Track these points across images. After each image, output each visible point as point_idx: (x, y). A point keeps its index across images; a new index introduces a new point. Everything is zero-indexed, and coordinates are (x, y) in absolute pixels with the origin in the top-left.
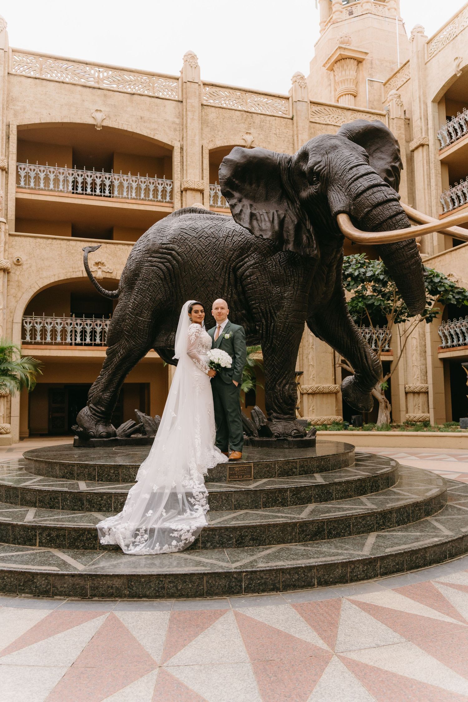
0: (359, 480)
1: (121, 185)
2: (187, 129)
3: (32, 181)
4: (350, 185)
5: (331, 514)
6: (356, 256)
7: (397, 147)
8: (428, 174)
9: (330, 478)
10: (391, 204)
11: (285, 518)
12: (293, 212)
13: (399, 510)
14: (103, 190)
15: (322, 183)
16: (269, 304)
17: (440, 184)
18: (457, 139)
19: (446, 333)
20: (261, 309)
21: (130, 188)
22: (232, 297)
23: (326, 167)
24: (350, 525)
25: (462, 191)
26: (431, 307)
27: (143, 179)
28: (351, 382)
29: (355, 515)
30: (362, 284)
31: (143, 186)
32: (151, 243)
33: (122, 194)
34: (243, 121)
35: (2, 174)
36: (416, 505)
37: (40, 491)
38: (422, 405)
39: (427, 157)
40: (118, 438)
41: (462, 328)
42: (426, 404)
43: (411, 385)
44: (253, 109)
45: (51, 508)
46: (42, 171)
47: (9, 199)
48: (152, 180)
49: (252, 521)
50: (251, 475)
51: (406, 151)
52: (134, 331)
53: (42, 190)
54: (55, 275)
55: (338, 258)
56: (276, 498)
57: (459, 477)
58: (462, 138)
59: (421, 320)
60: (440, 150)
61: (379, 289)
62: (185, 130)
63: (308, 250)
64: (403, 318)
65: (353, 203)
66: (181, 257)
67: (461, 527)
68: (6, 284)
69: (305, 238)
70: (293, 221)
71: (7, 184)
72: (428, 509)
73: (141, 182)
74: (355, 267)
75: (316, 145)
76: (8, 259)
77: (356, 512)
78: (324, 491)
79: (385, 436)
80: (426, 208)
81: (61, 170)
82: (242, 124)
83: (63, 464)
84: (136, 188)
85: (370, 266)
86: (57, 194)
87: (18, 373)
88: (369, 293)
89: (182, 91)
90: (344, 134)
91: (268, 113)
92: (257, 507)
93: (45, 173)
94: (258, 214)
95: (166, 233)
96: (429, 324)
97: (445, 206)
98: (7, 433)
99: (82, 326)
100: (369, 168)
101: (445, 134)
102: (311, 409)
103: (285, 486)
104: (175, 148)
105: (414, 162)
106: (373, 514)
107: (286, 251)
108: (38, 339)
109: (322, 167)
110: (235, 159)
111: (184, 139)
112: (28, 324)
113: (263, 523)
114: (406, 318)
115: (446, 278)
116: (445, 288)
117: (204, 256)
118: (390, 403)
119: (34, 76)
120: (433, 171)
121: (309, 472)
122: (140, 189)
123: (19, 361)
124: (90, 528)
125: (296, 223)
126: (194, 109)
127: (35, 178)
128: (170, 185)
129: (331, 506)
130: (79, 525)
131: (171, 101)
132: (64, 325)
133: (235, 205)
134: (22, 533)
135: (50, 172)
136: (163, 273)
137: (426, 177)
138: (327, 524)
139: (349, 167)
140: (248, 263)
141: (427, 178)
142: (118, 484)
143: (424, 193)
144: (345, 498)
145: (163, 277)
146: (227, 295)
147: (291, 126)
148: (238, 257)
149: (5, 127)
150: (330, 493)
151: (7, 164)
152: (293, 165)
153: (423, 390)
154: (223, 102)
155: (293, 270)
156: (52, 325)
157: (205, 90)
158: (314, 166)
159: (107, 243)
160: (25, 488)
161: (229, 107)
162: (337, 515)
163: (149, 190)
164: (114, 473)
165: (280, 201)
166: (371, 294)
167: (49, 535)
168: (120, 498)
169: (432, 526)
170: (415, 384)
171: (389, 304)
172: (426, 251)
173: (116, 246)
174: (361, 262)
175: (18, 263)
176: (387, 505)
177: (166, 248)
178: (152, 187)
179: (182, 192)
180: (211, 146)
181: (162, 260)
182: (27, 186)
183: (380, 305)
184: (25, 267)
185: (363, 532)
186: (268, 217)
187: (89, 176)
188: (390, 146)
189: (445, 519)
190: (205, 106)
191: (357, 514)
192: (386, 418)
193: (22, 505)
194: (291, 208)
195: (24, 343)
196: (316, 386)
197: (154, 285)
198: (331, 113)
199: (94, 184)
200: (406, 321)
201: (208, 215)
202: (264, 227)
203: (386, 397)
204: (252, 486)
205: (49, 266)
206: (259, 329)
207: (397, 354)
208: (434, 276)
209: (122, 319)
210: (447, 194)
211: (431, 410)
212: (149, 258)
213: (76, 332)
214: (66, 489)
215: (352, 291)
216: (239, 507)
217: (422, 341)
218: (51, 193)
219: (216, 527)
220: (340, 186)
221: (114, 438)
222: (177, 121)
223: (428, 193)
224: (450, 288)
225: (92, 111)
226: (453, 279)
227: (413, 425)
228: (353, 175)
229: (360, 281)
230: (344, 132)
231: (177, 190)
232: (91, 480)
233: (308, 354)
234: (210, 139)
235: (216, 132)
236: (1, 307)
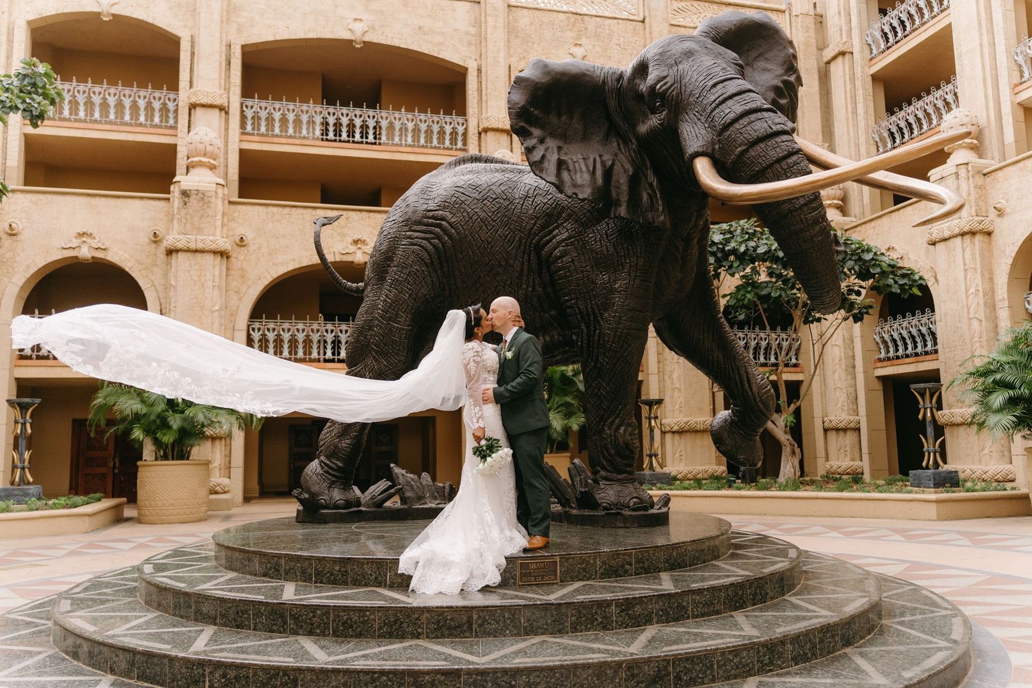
0: (732, 584)
1: (391, 127)
2: (486, 42)
3: (263, 124)
4: (712, 112)
5: (681, 646)
6: (742, 222)
7: (791, 51)
8: (853, 96)
9: (684, 581)
10: (778, 139)
11: (603, 653)
12: (626, 157)
13: (796, 639)
14: (364, 134)
15: (670, 111)
16: (591, 301)
17: (871, 111)
18: (896, 43)
19: (886, 337)
20: (579, 309)
21: (404, 130)
22: (534, 290)
23: (676, 85)
24: (712, 666)
25: (907, 120)
26: (862, 297)
27: (423, 117)
28: (726, 420)
29: (721, 649)
30: (751, 265)
31: (423, 127)
32: (411, 210)
33: (393, 140)
34: (570, 27)
35: (220, 116)
36: (826, 629)
37: (222, 600)
38: (851, 448)
39: (850, 70)
40: (363, 509)
41: (911, 329)
42: (857, 446)
43: (832, 418)
44: (585, 9)
45: (238, 627)
46: (277, 109)
47: (229, 151)
48: (436, 118)
49: (548, 659)
50: (556, 575)
51: (818, 62)
52: (385, 345)
53: (277, 136)
54: (294, 260)
55: (700, 227)
56: (593, 616)
57: (906, 569)
58: (905, 40)
59: (845, 319)
60: (871, 60)
61: (778, 272)
62: (483, 44)
63: (650, 216)
64: (818, 315)
65: (719, 140)
66: (456, 232)
67: (903, 670)
68: (224, 274)
69: (645, 197)
70: (626, 171)
71: (227, 129)
72: (847, 634)
73: (421, 121)
74: (739, 239)
75: (660, 51)
76: (227, 237)
77: (723, 644)
78: (674, 604)
79: (791, 498)
80: (850, 148)
81: (305, 108)
82: (569, 32)
83: (264, 555)
84: (413, 130)
85: (764, 237)
86: (298, 141)
88: (763, 278)
90: (706, 34)
91: (607, 14)
92: (561, 632)
93: (281, 112)
94: (570, 161)
95: (433, 195)
96: (859, 323)
97: (880, 144)
98: (224, 493)
99: (333, 334)
100: (744, 84)
101: (878, 35)
102: (677, 455)
103: (608, 596)
104: (469, 70)
105: (830, 80)
106: (751, 647)
107: (616, 217)
109: (669, 85)
110: (534, 78)
111: (483, 56)
112: (256, 331)
113: (565, 663)
114: (822, 316)
115: (883, 254)
116: (882, 269)
117: (489, 227)
118: (800, 446)
120: (860, 92)
121: (652, 571)
122: (419, 131)
124: (286, 667)
125: (631, 173)
126: (496, 13)
127: (267, 119)
128: (463, 124)
129: (684, 630)
130: (270, 661)
132: (308, 332)
133: (534, 148)
134: (184, 671)
135: (288, 110)
136: (429, 255)
137: (849, 101)
138: (674, 663)
139: (711, 83)
140: (558, 238)
141: (852, 102)
142: (344, 589)
143: (847, 124)
144: (708, 614)
145: (428, 261)
146: (527, 287)
147: (642, 32)
148: (543, 228)
149: (224, 48)
150: (683, 607)
151: (226, 101)
152: (625, 83)
153: (852, 425)
155: (628, 248)
156: (290, 333)
158: (656, 84)
159: (371, 211)
160: (200, 595)
161: (549, 7)
162: (690, 648)
163: (432, 132)
164: (339, 571)
165: (606, 140)
166: (768, 279)
167: (224, 676)
168: (342, 614)
169: (853, 666)
170: (839, 416)
171: (795, 294)
172: (852, 212)
174: (750, 231)
175: (242, 242)
176: (777, 630)
177: (433, 217)
178: (436, 128)
179: (480, 134)
181: (427, 236)
182: (256, 132)
183: (780, 296)
184: (251, 248)
185: (735, 677)
186: (587, 165)
187: (345, 115)
188: (779, 51)
189: (877, 651)
190: (513, 9)
191: (724, 646)
192: (792, 470)
193: (196, 620)
194: (623, 150)
196: (685, 420)
197: (415, 274)
198: (702, 11)
199: (351, 126)
200: (823, 320)
201: (498, 166)
202: (579, 181)
203: (792, 437)
204: (554, 596)
205: (287, 247)
206: (577, 340)
207: (810, 371)
208: (863, 251)
209: (368, 326)
210: (883, 126)
211: (866, 457)
212: (408, 233)
213: (325, 342)
214: (261, 598)
215: (737, 276)
216: (532, 631)
217: (848, 350)
218: (290, 141)
219: (487, 669)
220: (697, 114)
221: (356, 509)
222: (473, 30)
223: (853, 125)
224: (890, 269)
225: (349, 21)
226: (894, 255)
227: (836, 480)
228: (717, 96)
229: (748, 260)
230: (705, 30)
231: (473, 131)
232: (305, 581)
233: (672, 372)
234: (522, 56)
235: (530, 44)
236: (217, 308)
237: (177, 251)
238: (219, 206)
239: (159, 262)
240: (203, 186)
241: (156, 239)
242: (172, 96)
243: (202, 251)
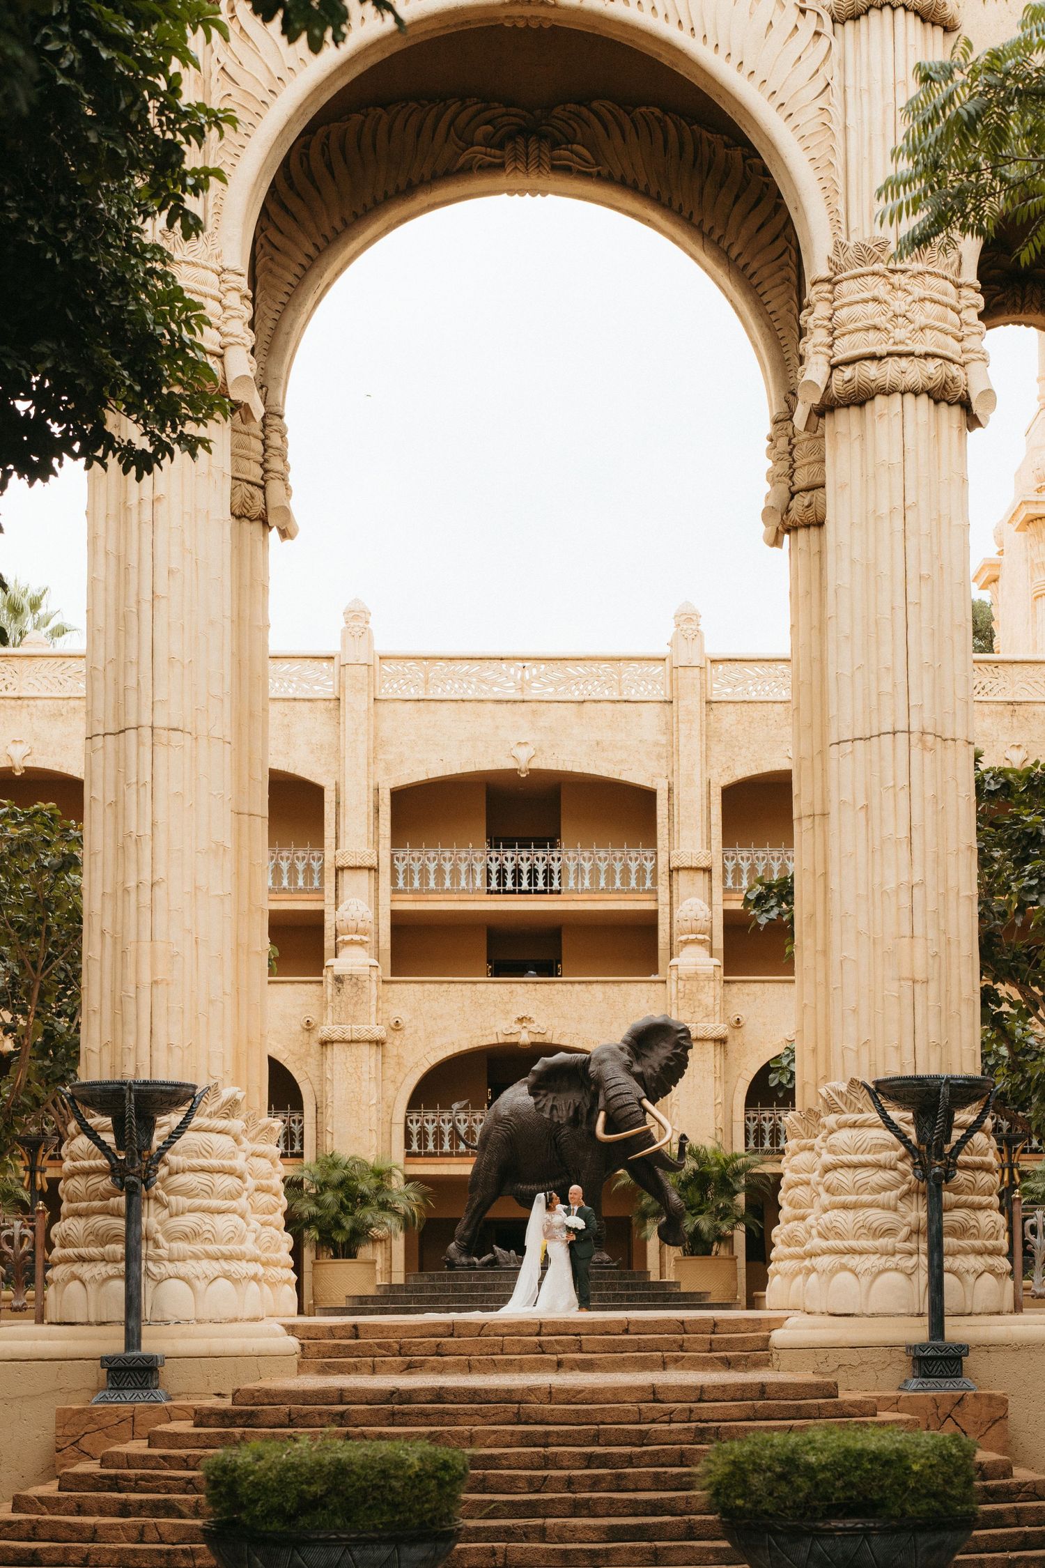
1: (564, 869)
2: (679, 753)
3: (417, 877)
12: (588, 1098)
14: (533, 881)
21: (580, 871)
27: (602, 853)
31: (603, 866)
32: (498, 1114)
33: (567, 885)
34: (790, 721)
35: (370, 876)
46: (432, 859)
47: (380, 916)
48: (618, 854)
53: (432, 891)
62: (675, 755)
68: (380, 1063)
70: (586, 1106)
71: (377, 889)
73: (600, 858)
76: (383, 1023)
81: (463, 854)
82: (788, 727)
84: (591, 871)
86: (455, 897)
87: (402, 1206)
89: (671, 681)
93: (436, 861)
94: (558, 1105)
104: (659, 794)
108: (431, 1147)
111: (675, 771)
112: (415, 1123)
119: (416, 697)
122: (599, 871)
123: (402, 1188)
125: (589, 1108)
126: (692, 714)
127: (421, 872)
128: (651, 858)
131: (651, 704)
132: (470, 1123)
135: (445, 858)
136: (505, 1139)
145: (505, 1142)
149: (372, 794)
151: (376, 857)
154: (751, 688)
156: (451, 1124)
157: (716, 671)
161: (762, 699)
163: (614, 871)
165: (580, 1089)
173: (551, 986)
175: (397, 1026)
177: (507, 1119)
178: (619, 866)
179: (671, 871)
180: (727, 780)
182: (409, 888)
184: (407, 1032)
186: (566, 1106)
187: (510, 859)
190: (714, 706)
195: (409, 1155)
199: (517, 872)
202: (561, 1115)
205: (445, 1028)
212: (496, 1126)
218: (447, 897)
222: (663, 739)
225: (512, 746)
231: (663, 869)
234: (725, 766)
235: (736, 749)
236: (374, 1101)
237: (332, 1042)
238: (373, 989)
239: (312, 1051)
240: (356, 970)
241: (309, 1027)
242: (316, 854)
243: (357, 1042)
